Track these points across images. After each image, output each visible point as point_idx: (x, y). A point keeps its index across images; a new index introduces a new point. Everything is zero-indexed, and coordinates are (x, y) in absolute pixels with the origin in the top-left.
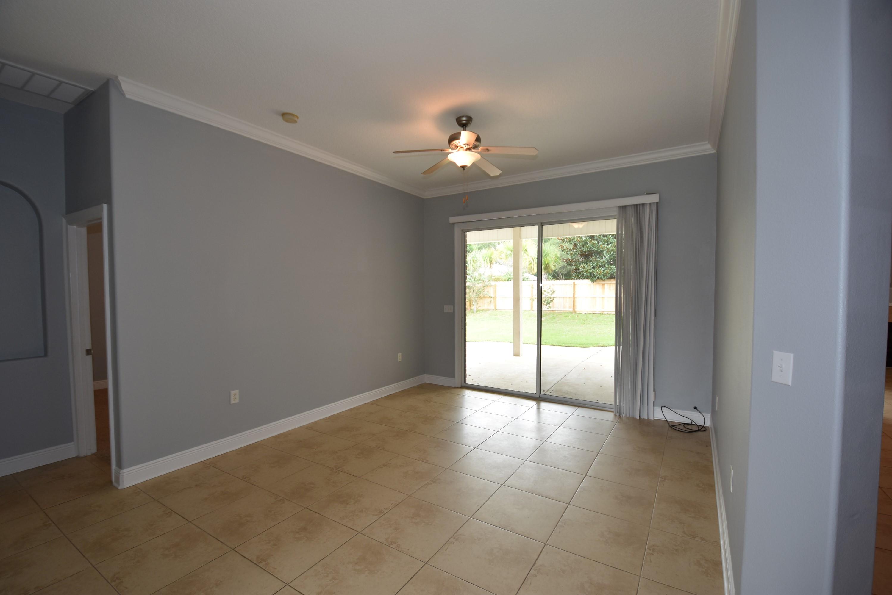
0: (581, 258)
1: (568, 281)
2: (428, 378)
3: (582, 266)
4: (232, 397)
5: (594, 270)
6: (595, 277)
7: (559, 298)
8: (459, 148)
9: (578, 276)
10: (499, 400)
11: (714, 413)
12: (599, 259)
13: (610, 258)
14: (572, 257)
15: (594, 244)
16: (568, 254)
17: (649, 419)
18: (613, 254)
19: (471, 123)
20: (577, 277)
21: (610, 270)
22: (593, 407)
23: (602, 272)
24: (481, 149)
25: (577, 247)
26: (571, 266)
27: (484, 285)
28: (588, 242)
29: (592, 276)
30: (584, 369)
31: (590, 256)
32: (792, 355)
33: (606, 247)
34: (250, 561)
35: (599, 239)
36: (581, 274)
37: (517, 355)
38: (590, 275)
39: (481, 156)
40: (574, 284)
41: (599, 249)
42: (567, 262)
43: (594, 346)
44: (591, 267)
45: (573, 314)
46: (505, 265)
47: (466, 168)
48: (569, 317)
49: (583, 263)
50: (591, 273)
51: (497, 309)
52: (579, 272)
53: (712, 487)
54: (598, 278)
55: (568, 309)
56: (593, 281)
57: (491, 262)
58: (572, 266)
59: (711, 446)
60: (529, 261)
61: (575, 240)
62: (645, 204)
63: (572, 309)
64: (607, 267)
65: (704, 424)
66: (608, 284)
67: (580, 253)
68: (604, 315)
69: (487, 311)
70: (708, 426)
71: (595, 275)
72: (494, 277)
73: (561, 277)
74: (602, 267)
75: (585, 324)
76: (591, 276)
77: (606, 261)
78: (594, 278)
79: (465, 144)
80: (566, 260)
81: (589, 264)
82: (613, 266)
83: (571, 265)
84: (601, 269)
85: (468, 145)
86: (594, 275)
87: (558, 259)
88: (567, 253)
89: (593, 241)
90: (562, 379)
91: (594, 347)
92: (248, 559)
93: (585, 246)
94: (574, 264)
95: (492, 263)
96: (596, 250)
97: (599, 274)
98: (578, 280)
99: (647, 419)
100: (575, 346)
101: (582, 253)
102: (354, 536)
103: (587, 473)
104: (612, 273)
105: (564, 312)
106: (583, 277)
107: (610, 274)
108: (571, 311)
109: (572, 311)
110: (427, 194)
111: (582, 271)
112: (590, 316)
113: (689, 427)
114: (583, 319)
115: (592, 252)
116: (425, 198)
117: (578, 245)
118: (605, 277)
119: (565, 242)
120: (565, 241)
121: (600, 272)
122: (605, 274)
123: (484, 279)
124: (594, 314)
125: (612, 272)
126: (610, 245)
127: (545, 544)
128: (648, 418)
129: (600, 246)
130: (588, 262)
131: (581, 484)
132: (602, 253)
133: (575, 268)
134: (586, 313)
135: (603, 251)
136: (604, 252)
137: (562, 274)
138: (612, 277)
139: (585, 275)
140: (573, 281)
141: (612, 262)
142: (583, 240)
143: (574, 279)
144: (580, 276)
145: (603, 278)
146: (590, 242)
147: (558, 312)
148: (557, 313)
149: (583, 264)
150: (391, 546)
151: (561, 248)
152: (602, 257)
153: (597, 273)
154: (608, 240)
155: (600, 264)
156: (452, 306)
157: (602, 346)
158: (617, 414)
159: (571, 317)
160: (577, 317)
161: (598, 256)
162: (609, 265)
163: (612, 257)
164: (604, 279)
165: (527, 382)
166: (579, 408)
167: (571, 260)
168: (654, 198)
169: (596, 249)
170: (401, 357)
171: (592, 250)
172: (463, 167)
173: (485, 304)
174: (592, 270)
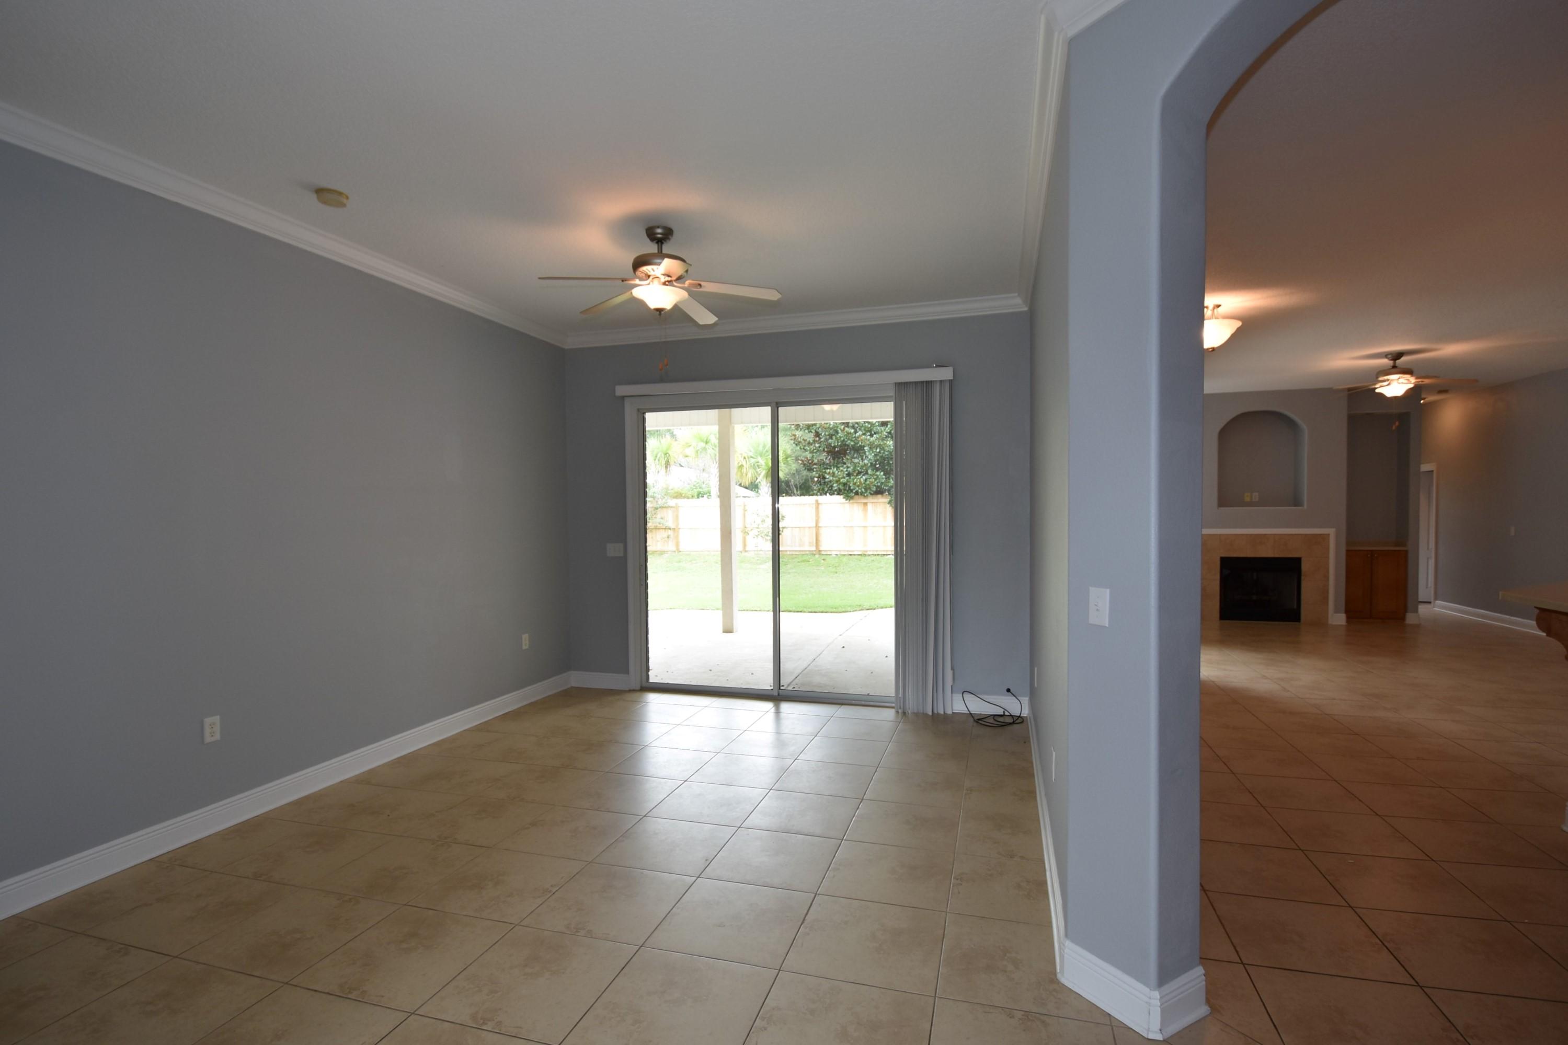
0: (828, 458)
1: (807, 497)
2: (576, 679)
3: (830, 472)
4: (207, 731)
5: (850, 479)
6: (852, 491)
7: (792, 527)
8: (651, 278)
9: (823, 489)
10: (710, 706)
11: (1034, 694)
12: (858, 461)
13: (876, 459)
14: (813, 456)
15: (849, 433)
16: (806, 450)
17: (947, 714)
18: (880, 452)
19: (670, 237)
20: (821, 492)
21: (876, 479)
22: (863, 703)
23: (863, 482)
24: (690, 284)
25: (820, 438)
26: (812, 471)
27: (656, 506)
28: (839, 429)
29: (847, 489)
30: (843, 647)
31: (841, 454)
32: (1108, 591)
33: (869, 440)
34: (328, 993)
35: (856, 425)
36: (829, 486)
37: (728, 630)
38: (843, 488)
39: (689, 295)
40: (817, 504)
41: (858, 443)
42: (804, 465)
43: (855, 609)
44: (844, 473)
45: (817, 556)
46: (691, 468)
47: (664, 311)
48: (809, 561)
49: (830, 466)
50: (845, 484)
51: (680, 550)
52: (825, 483)
53: (1032, 794)
54: (857, 493)
55: (807, 548)
56: (848, 497)
57: (668, 462)
58: (814, 471)
59: (1030, 742)
60: (739, 463)
61: (818, 426)
62: (934, 381)
63: (814, 548)
64: (871, 475)
65: (1019, 713)
66: (872, 503)
67: (826, 449)
68: (867, 558)
69: (662, 554)
70: (1025, 716)
71: (852, 488)
72: (672, 490)
73: (795, 491)
74: (862, 474)
75: (836, 573)
76: (845, 490)
77: (869, 464)
78: (850, 493)
79: (664, 275)
80: (802, 461)
81: (841, 469)
82: (880, 472)
83: (810, 470)
84: (861, 477)
85: (669, 276)
86: (850, 487)
87: (789, 459)
88: (804, 449)
89: (847, 429)
90: (809, 665)
91: (856, 611)
92: (324, 993)
93: (834, 437)
94: (816, 468)
95: (669, 465)
96: (852, 445)
97: (858, 486)
98: (824, 497)
99: (942, 713)
100: (825, 611)
101: (829, 450)
102: (508, 932)
103: (864, 796)
104: (879, 484)
105: (802, 553)
106: (832, 492)
107: (875, 486)
108: (812, 551)
109: (815, 551)
110: (571, 342)
111: (830, 481)
112: (845, 559)
113: (1001, 719)
114: (833, 565)
115: (846, 448)
116: (566, 347)
117: (823, 434)
118: (869, 491)
119: (801, 429)
120: (801, 427)
121: (860, 482)
122: (868, 486)
123: (655, 495)
124: (851, 555)
125: (879, 482)
126: (875, 436)
127: (816, 894)
128: (944, 712)
129: (858, 438)
130: (839, 465)
131: (857, 811)
132: (862, 450)
133: (817, 475)
134: (837, 555)
135: (864, 446)
136: (865, 448)
137: (796, 486)
138: (879, 492)
139: (835, 488)
140: (815, 497)
141: (877, 466)
142: (831, 426)
143: (817, 495)
144: (826, 489)
145: (865, 493)
146: (843, 431)
147: (791, 553)
148: (790, 555)
149: (830, 469)
150: (579, 934)
151: (795, 439)
152: (863, 456)
153: (855, 484)
154: (872, 428)
155: (859, 468)
156: (621, 545)
157: (868, 609)
158: (900, 711)
159: (813, 562)
160: (823, 561)
161: (855, 456)
162: (873, 471)
163: (878, 458)
164: (867, 495)
165: (752, 674)
166: (843, 706)
167: (810, 462)
168: (946, 374)
169: (852, 443)
170: (527, 642)
171: (845, 445)
172: (659, 311)
173: (658, 541)
174: (847, 478)
